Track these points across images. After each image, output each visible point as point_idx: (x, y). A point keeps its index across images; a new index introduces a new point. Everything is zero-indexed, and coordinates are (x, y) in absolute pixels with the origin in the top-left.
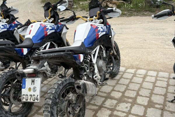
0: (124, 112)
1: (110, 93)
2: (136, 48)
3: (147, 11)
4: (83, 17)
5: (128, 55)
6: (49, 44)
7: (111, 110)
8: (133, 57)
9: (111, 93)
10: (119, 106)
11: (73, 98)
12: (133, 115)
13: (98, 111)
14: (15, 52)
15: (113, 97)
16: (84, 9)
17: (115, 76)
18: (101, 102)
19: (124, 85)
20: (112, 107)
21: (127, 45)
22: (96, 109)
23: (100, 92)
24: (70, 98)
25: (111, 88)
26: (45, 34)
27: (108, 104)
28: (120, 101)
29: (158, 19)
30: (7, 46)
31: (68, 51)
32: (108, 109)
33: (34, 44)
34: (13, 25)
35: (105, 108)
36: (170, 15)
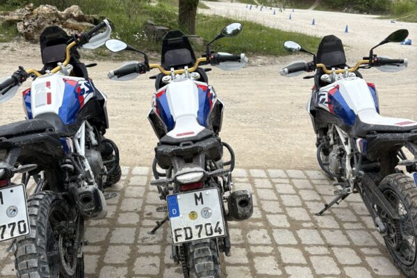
3: (152, 51)
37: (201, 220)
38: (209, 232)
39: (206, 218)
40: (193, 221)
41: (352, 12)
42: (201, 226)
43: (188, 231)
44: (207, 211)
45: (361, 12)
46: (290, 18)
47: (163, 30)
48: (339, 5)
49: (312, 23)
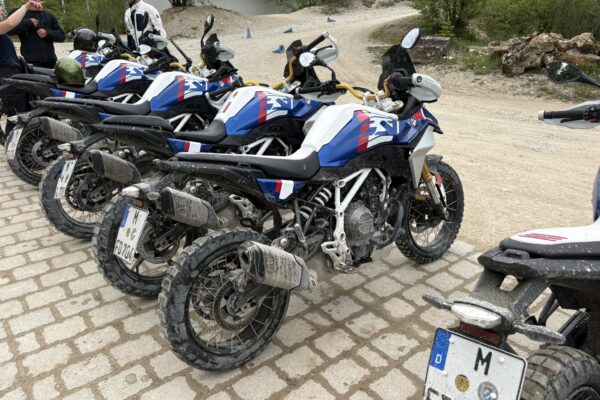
0: (385, 357)
1: (384, 300)
2: (548, 200)
4: (355, 88)
5: (508, 214)
6: (268, 142)
7: (356, 342)
8: (519, 225)
9: (386, 301)
10: (383, 338)
11: (239, 281)
12: (404, 373)
13: (325, 333)
14: (167, 146)
15: (387, 311)
16: (471, 67)
17: (426, 262)
18: (347, 316)
19: (437, 290)
20: (366, 336)
21: (527, 187)
22: (324, 327)
23: (364, 289)
24: (232, 279)
25: (397, 288)
26: (260, 117)
27: (360, 325)
28: (397, 326)
29: (565, 123)
30: (151, 130)
31: (243, 166)
32: (353, 335)
33: (226, 136)
34: (222, 85)
35: (348, 331)
36: (593, 118)
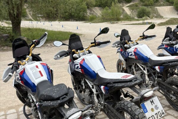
37: (156, 111)
38: (160, 115)
39: (157, 109)
40: (153, 112)
41: (73, 21)
42: (157, 113)
43: (153, 117)
44: (157, 106)
45: (77, 20)
46: (52, 25)
47: (7, 36)
48: (68, 19)
49: (62, 26)
